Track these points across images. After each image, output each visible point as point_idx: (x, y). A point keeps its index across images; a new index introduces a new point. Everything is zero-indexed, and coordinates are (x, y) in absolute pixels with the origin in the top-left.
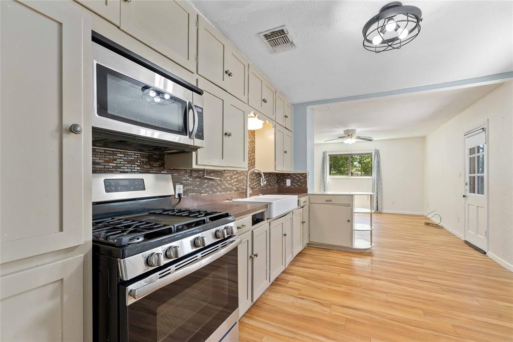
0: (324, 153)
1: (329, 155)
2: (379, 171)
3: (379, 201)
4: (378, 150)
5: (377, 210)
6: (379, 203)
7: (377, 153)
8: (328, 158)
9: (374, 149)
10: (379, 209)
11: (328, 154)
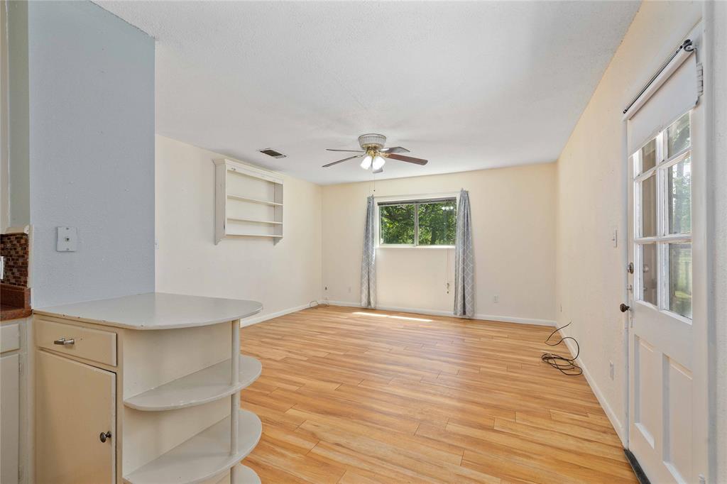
0: (370, 200)
1: (379, 204)
2: (467, 234)
3: (466, 295)
4: (467, 193)
5: (464, 313)
6: (466, 300)
7: (465, 196)
8: (377, 209)
9: (460, 190)
10: (467, 313)
11: (376, 201)
